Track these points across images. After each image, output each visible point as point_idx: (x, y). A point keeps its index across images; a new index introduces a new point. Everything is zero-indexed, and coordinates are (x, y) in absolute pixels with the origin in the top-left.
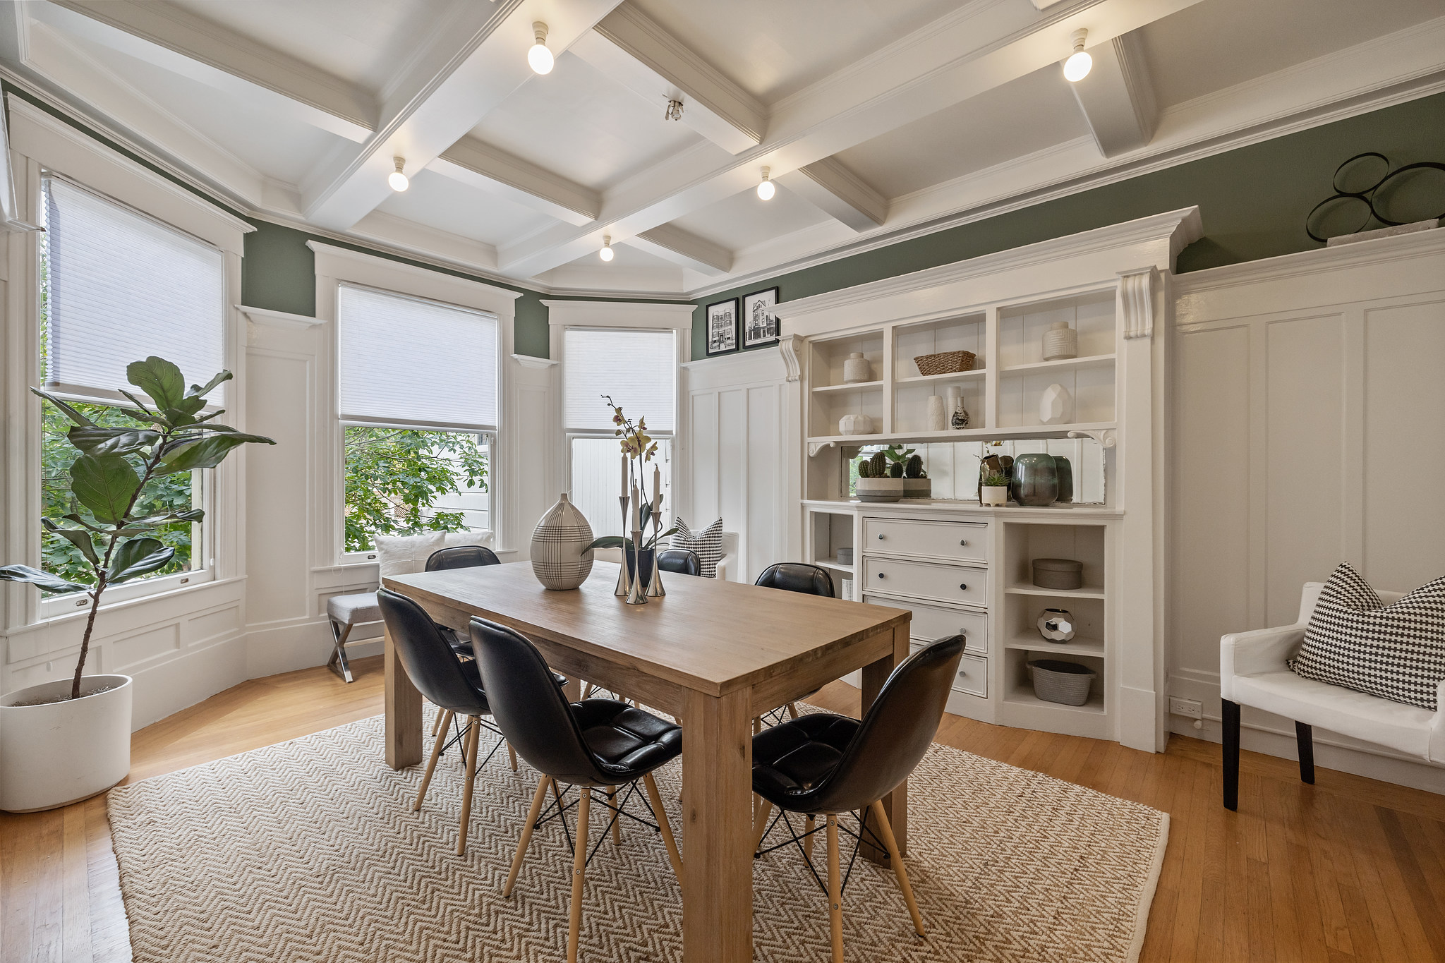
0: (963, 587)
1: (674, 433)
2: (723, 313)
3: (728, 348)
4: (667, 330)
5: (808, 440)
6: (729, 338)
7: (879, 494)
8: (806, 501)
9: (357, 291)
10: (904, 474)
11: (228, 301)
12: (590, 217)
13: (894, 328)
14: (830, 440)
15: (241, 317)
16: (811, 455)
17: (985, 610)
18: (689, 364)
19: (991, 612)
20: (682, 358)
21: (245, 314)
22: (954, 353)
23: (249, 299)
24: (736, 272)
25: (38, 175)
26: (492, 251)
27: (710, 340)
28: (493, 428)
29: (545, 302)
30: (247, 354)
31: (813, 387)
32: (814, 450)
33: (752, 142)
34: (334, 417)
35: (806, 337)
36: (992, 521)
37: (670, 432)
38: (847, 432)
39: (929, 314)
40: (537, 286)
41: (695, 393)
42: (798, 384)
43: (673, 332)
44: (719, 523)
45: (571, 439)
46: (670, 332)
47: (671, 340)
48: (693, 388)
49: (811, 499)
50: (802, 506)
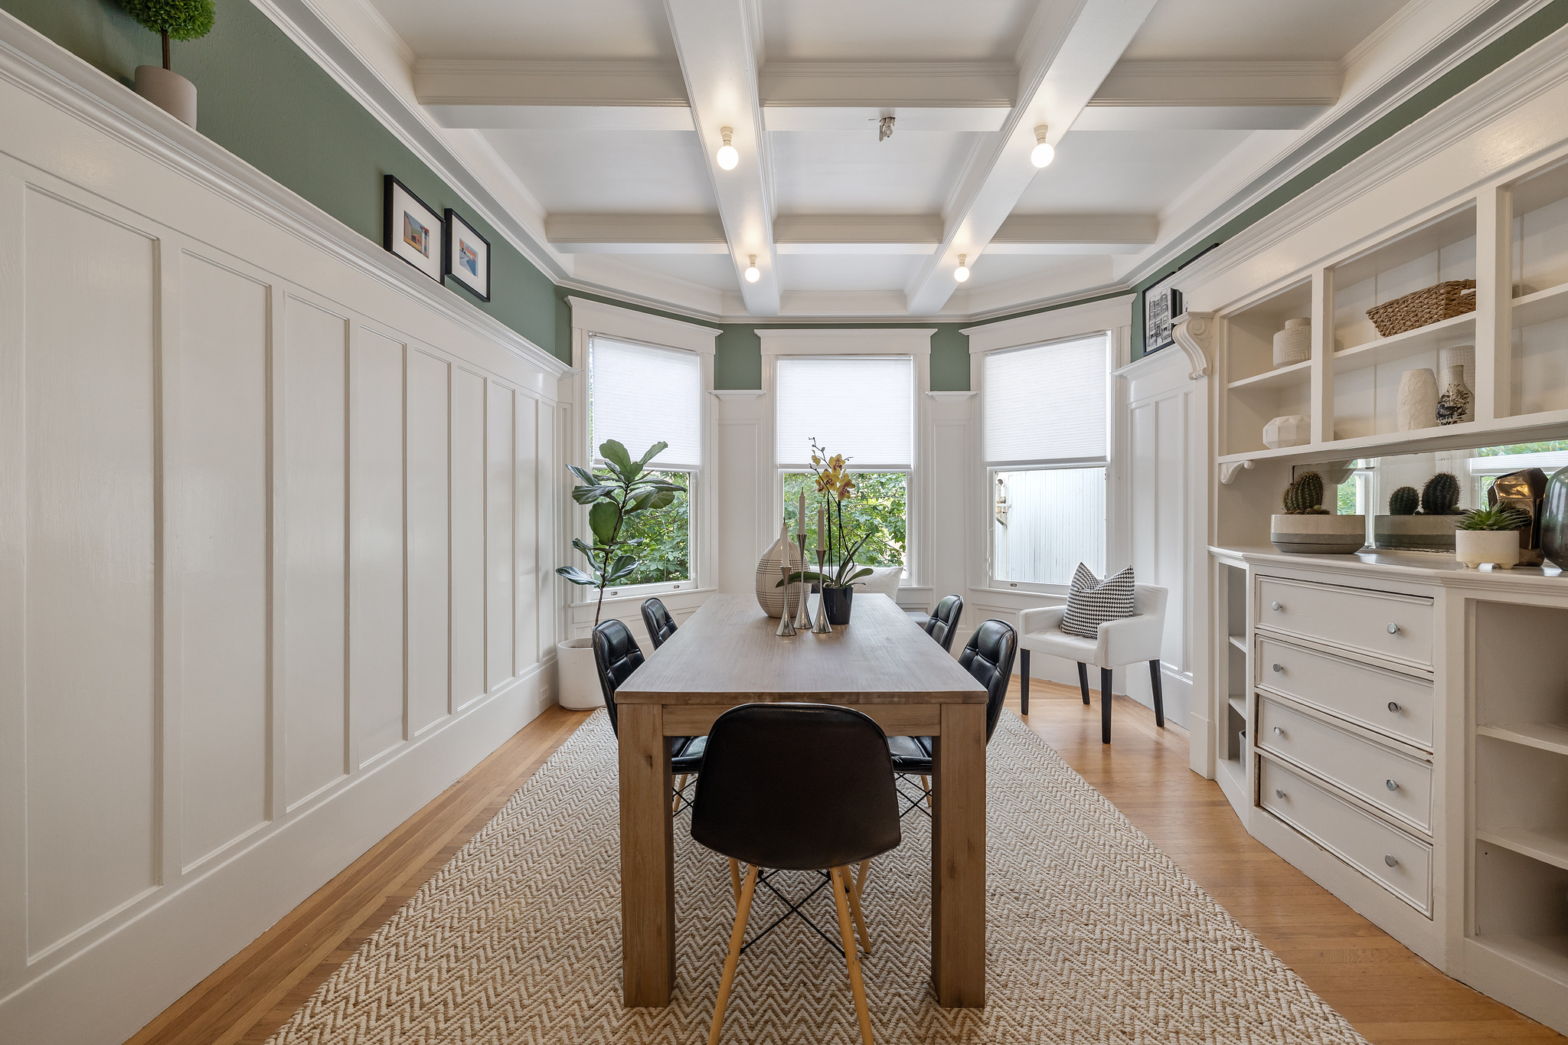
0: (1394, 707)
1: (1109, 459)
2: (1158, 298)
3: (1165, 342)
4: (1100, 333)
5: (1219, 459)
6: (1166, 329)
7: (1296, 541)
8: (1215, 549)
9: (790, 362)
10: (1420, 509)
11: (704, 388)
12: (934, 242)
13: (1328, 269)
14: (1244, 458)
15: (714, 399)
16: (1223, 481)
17: (1429, 757)
18: (1128, 368)
19: (1440, 760)
20: (1118, 363)
21: (716, 395)
22: (1429, 290)
23: (719, 386)
24: (1166, 237)
25: (587, 337)
26: (901, 295)
27: (1147, 335)
28: (908, 466)
29: (964, 332)
30: (719, 425)
31: (1229, 382)
32: (1225, 475)
33: (1003, 112)
34: (775, 467)
35: (1216, 311)
36: (1440, 593)
37: (1103, 459)
38: (1281, 444)
39: (1378, 232)
40: (954, 315)
41: (1134, 406)
42: (1204, 382)
43: (1109, 333)
44: (1129, 573)
45: (994, 473)
46: (1105, 334)
47: (1105, 343)
48: (1132, 400)
49: (1220, 545)
50: (1211, 556)
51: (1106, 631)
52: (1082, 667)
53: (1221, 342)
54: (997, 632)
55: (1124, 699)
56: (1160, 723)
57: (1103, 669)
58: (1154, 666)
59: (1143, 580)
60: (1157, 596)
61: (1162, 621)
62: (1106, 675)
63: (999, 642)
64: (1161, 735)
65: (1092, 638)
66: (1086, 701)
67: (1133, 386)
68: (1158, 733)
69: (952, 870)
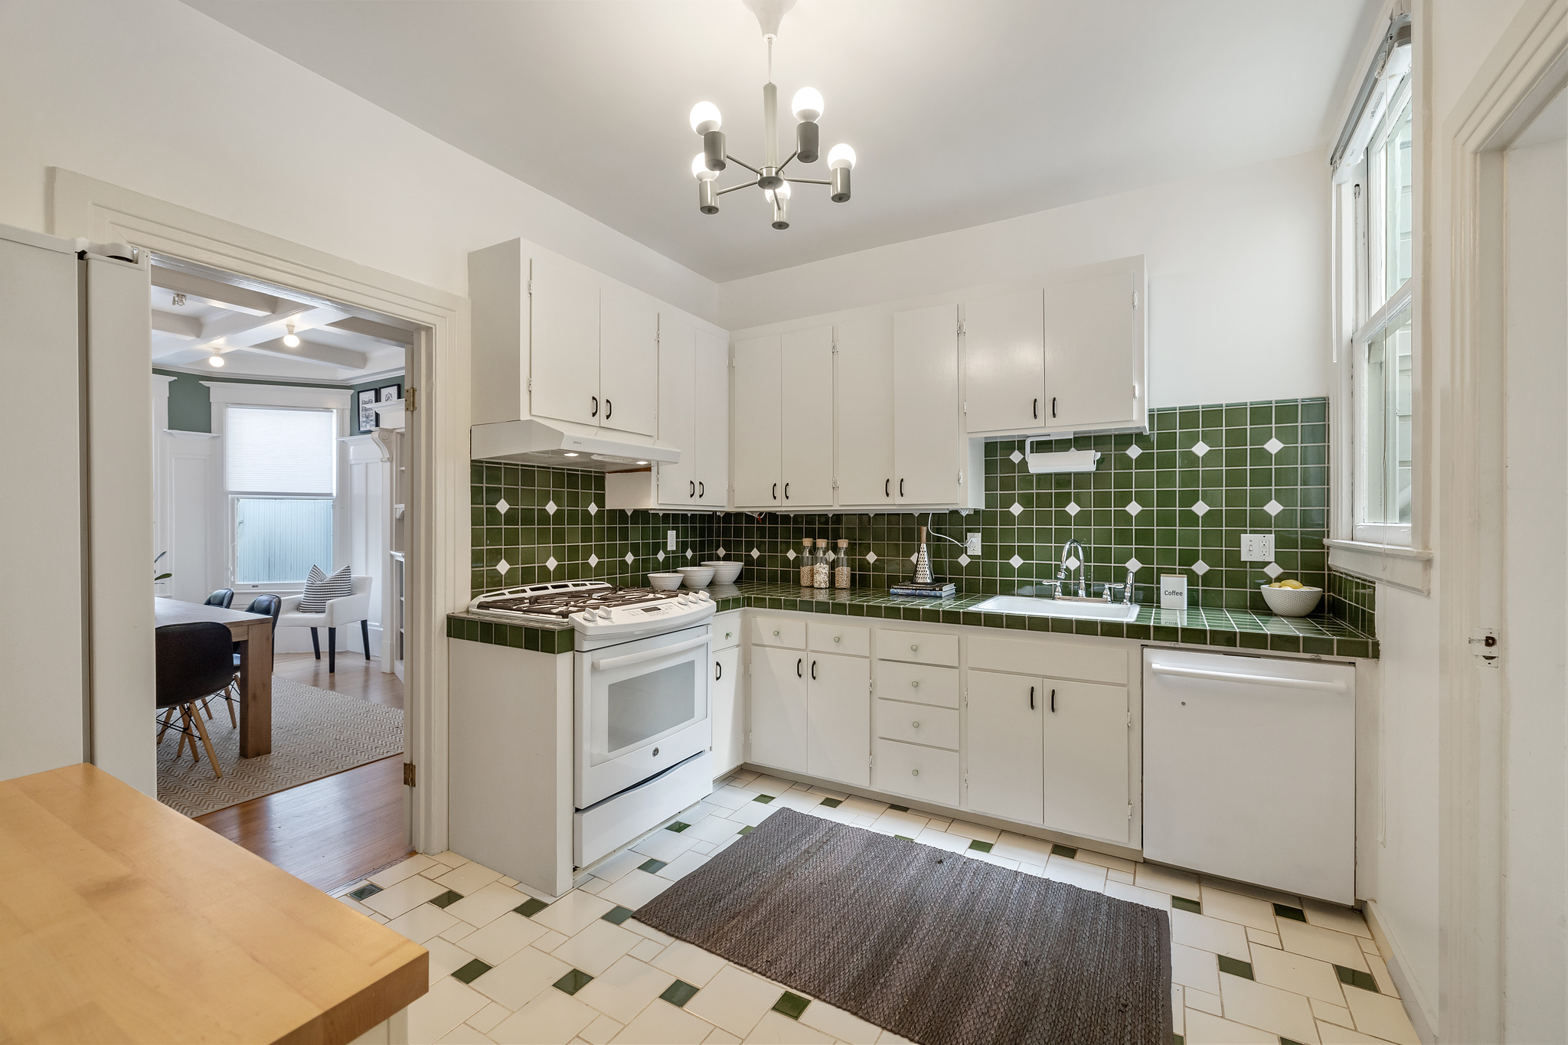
1: (335, 495)
2: (366, 398)
3: (372, 429)
4: (328, 410)
5: (396, 506)
6: (371, 421)
8: (393, 553)
12: (192, 336)
16: (396, 517)
18: (348, 439)
20: (341, 433)
24: (372, 369)
27: (360, 420)
29: (205, 383)
31: (400, 467)
32: (397, 515)
37: (330, 495)
40: (191, 369)
41: (352, 462)
42: (388, 464)
43: (335, 411)
44: (348, 569)
45: (236, 500)
46: (332, 411)
47: (332, 417)
48: (351, 458)
49: (396, 551)
50: (392, 556)
51: (332, 605)
52: (314, 631)
53: (397, 444)
54: (267, 601)
55: (346, 653)
56: (368, 657)
57: (330, 628)
58: (364, 624)
59: (357, 573)
60: (365, 582)
61: (369, 596)
62: (332, 632)
63: (270, 604)
64: (369, 663)
65: (322, 612)
66: (318, 656)
67: (352, 449)
68: (366, 663)
69: (255, 697)
